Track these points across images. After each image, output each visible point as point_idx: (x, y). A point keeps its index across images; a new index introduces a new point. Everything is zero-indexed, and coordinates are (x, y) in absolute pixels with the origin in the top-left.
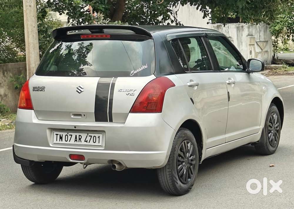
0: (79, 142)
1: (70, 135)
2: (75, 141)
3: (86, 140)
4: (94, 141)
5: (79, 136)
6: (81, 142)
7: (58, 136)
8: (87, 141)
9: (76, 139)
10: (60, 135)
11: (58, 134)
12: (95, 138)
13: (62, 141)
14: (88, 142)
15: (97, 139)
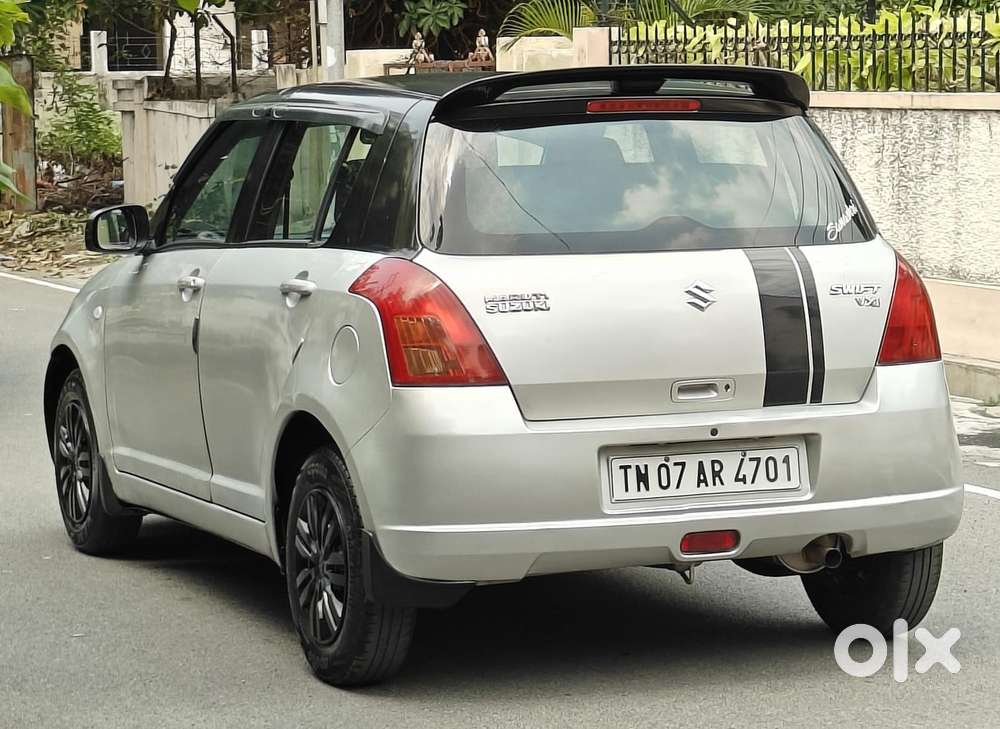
0: (714, 484)
1: (676, 464)
2: (699, 482)
3: (741, 477)
4: (772, 476)
5: (713, 462)
6: (722, 483)
7: (632, 474)
8: (744, 480)
9: (702, 478)
10: (637, 467)
11: (630, 467)
12: (771, 463)
13: (647, 489)
14: (749, 479)
15: (782, 468)
